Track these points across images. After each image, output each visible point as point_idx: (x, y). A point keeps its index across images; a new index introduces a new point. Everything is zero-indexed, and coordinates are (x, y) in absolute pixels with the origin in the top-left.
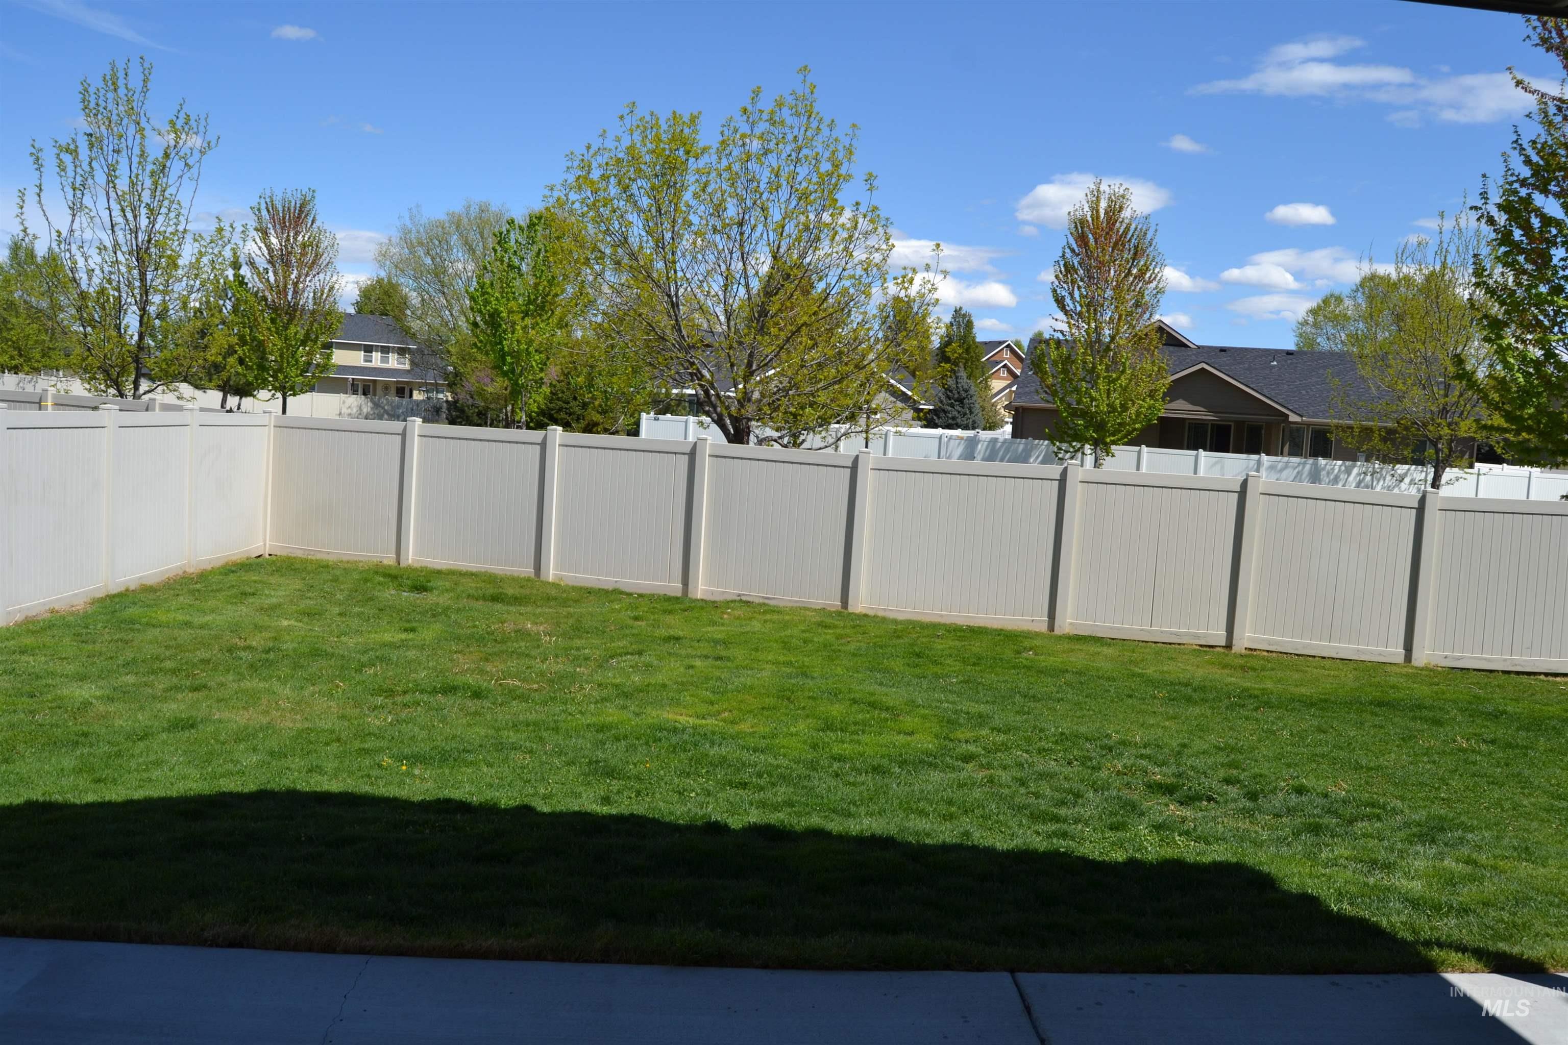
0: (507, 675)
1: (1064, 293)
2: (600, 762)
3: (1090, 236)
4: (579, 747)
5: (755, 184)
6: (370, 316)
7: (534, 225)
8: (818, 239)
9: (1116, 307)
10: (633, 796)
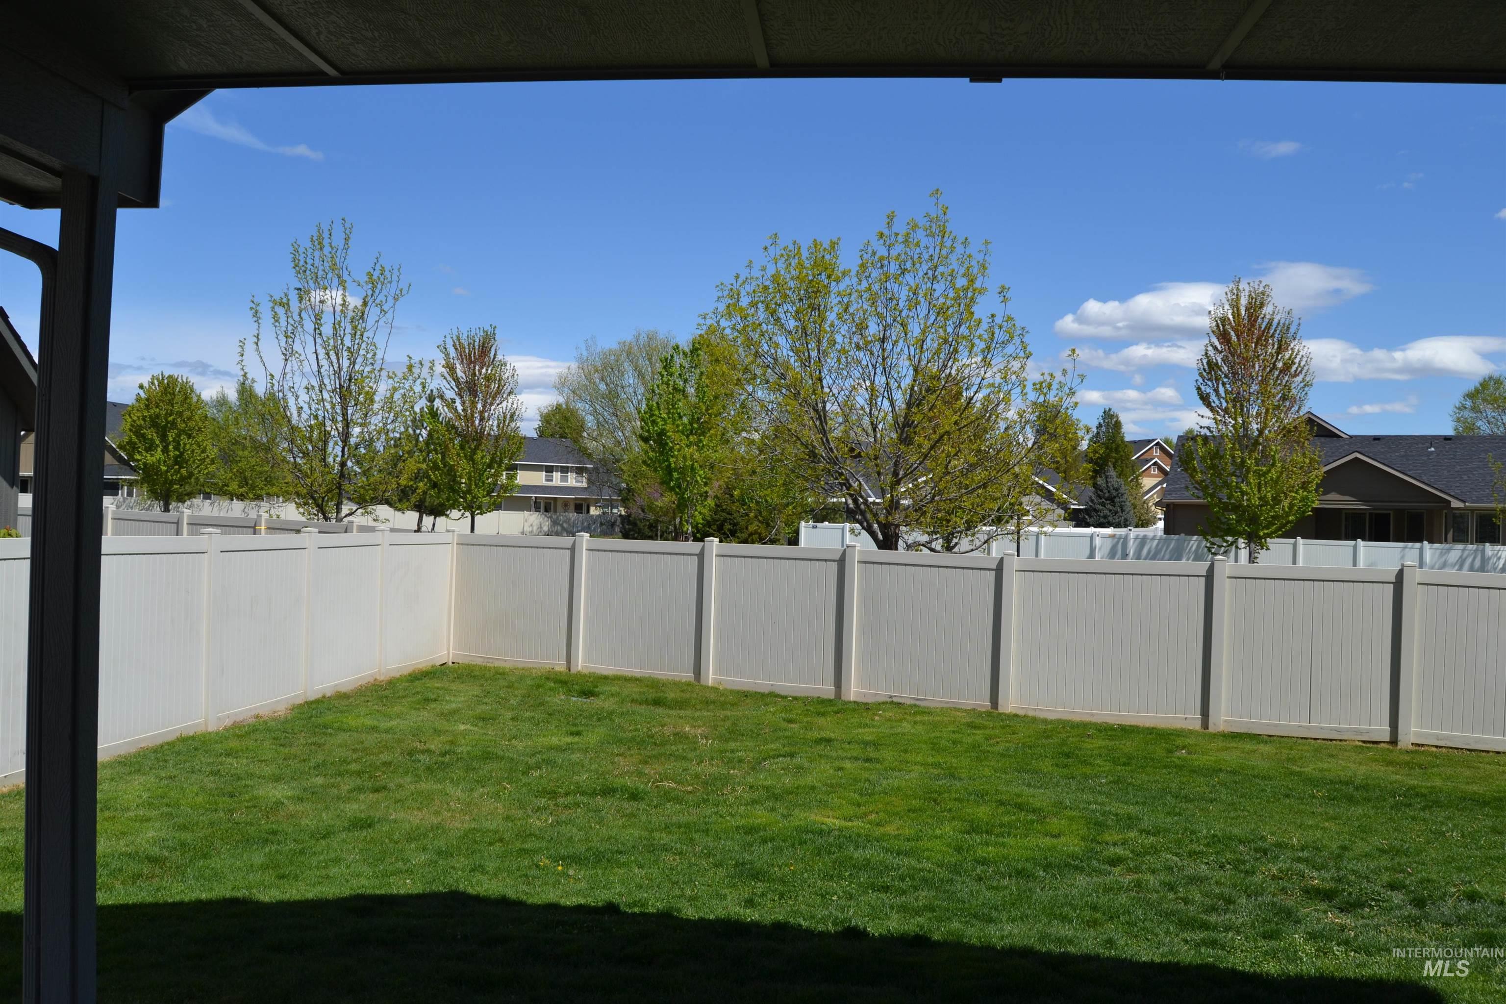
0: (664, 777)
1: (1208, 390)
2: (746, 864)
3: (1232, 333)
4: (727, 848)
5: (895, 302)
6: (550, 439)
7: (697, 350)
8: (956, 351)
9: (1263, 401)
10: (776, 898)
